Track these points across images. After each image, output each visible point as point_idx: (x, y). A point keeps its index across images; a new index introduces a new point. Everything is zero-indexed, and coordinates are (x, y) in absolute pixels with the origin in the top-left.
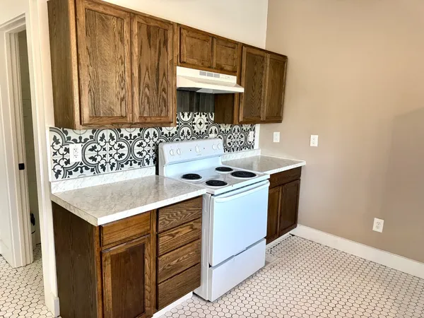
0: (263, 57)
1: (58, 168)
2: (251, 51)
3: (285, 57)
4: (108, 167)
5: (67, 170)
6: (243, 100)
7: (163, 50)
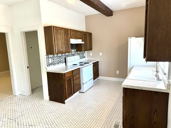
0: (87, 34)
1: (48, 64)
2: (84, 33)
3: (91, 33)
4: (56, 64)
5: (49, 65)
6: (83, 45)
7: (68, 35)
